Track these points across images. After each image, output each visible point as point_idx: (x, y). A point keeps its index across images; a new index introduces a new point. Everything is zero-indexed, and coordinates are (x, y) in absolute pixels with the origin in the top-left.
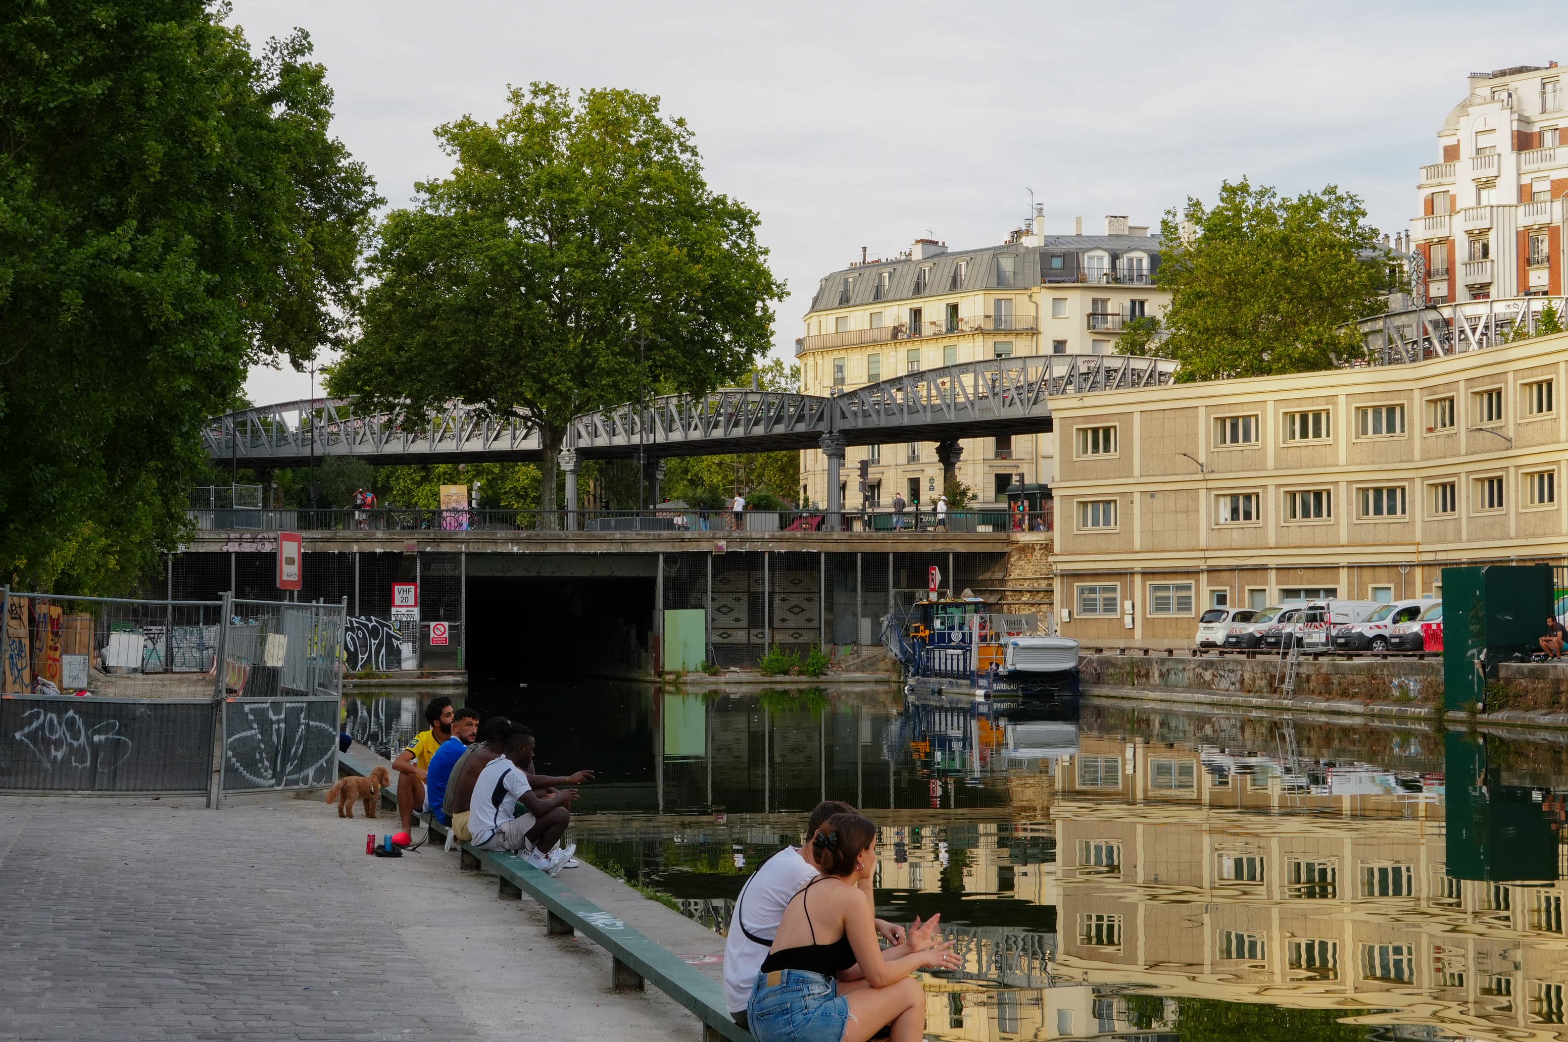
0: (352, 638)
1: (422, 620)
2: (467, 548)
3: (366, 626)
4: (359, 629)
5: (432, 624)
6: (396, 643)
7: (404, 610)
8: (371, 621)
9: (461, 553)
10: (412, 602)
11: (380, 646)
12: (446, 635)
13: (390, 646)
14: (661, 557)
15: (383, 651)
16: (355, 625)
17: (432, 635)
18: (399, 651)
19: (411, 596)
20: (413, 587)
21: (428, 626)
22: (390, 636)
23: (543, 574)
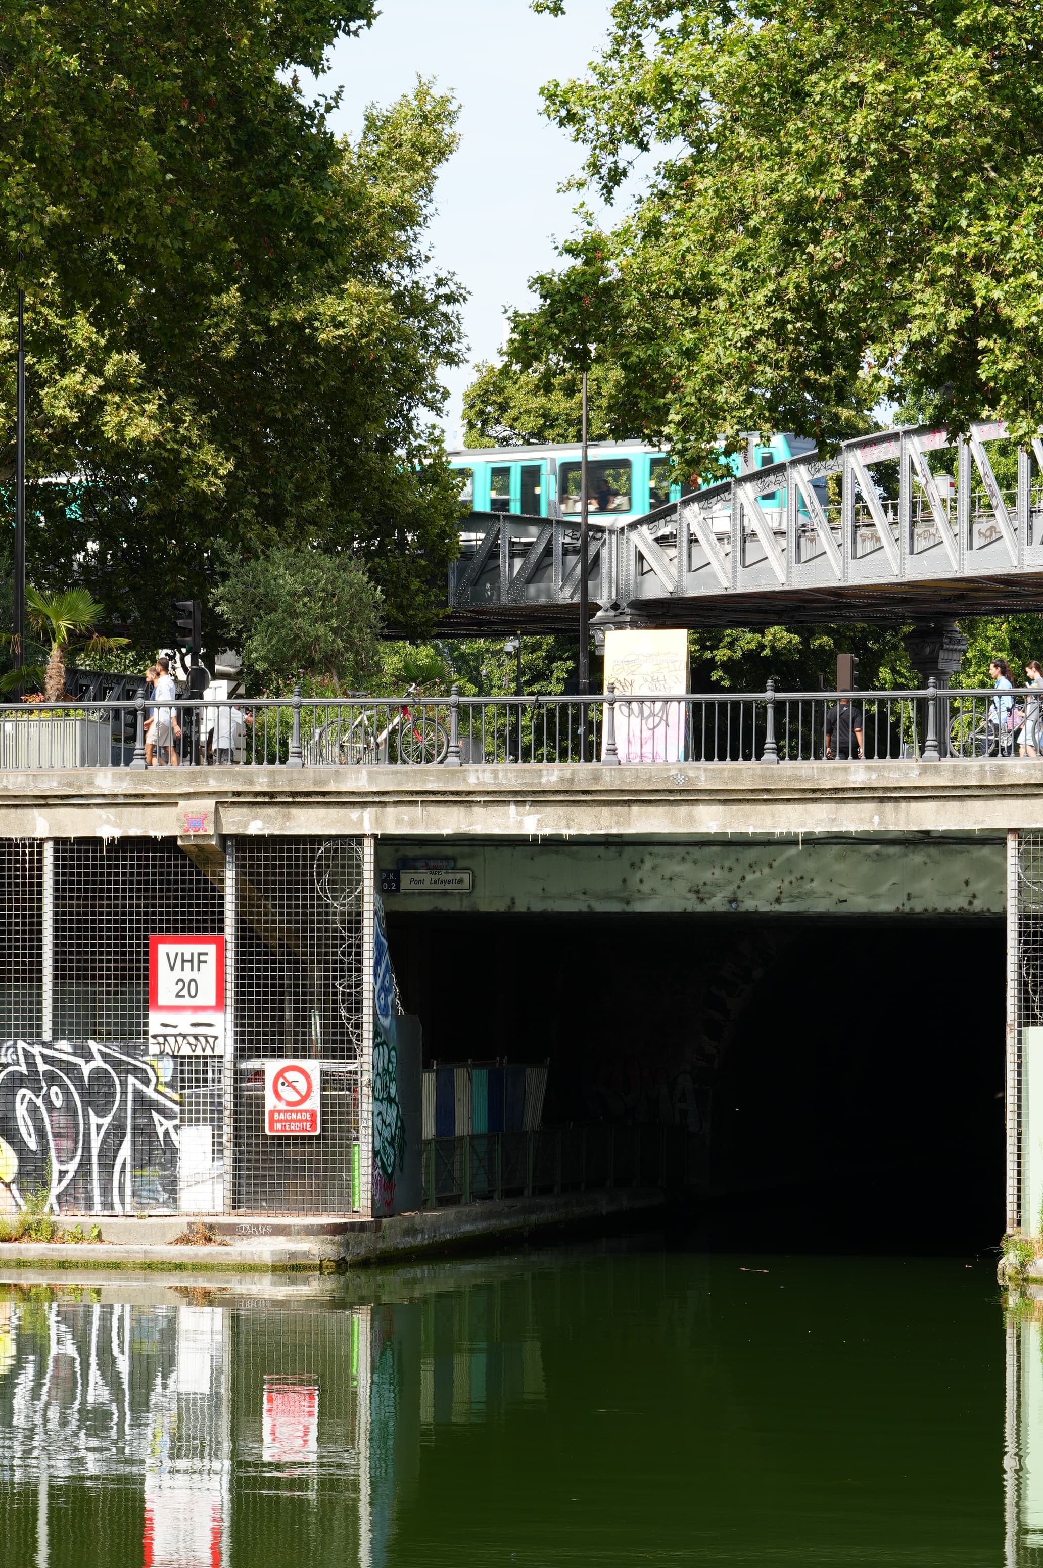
0: (33, 1111)
1: (241, 1053)
2: (377, 821)
3: (71, 1069)
4: (52, 1079)
5: (272, 1066)
6: (162, 1125)
7: (183, 1022)
8: (89, 1057)
9: (359, 839)
10: (208, 996)
11: (116, 1132)
12: (314, 1103)
13: (145, 1132)
14: (1012, 843)
15: (125, 1151)
16: (42, 1067)
17: (270, 1103)
18: (171, 1152)
19: (207, 976)
20: (211, 949)
21: (259, 1074)
22: (144, 1105)
23: (749, 904)
